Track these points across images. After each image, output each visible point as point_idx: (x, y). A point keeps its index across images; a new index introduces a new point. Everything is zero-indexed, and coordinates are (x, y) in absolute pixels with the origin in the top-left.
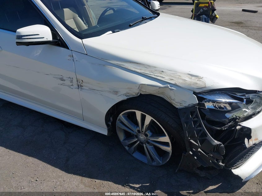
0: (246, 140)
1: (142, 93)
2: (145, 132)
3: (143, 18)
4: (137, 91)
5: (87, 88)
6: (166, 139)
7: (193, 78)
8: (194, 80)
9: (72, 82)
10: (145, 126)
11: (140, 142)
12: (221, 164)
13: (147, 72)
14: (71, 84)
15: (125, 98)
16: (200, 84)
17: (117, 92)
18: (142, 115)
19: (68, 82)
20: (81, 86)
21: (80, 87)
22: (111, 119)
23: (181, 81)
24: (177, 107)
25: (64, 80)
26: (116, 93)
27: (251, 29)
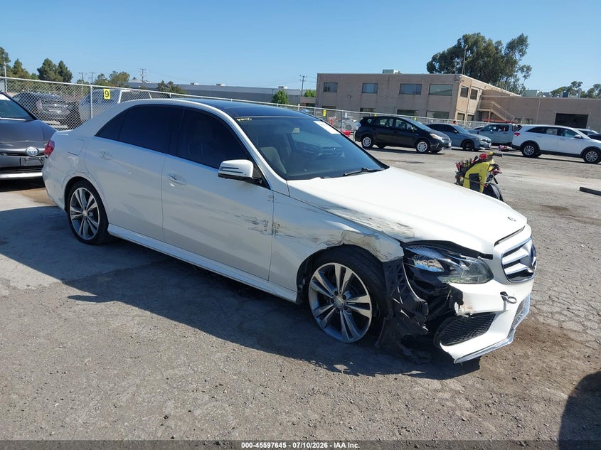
0: (456, 305)
1: (346, 243)
2: (344, 292)
3: (363, 169)
4: (340, 239)
5: (282, 234)
6: (366, 299)
7: (402, 227)
8: (402, 230)
9: (266, 226)
10: (344, 283)
11: (337, 308)
12: (424, 327)
13: (353, 218)
14: (264, 229)
15: (325, 247)
16: (409, 233)
17: (317, 239)
18: (342, 268)
19: (261, 227)
20: (276, 232)
21: (274, 232)
22: (304, 281)
23: (389, 229)
24: (383, 261)
25: (258, 224)
26: (315, 240)
27: (579, 221)
